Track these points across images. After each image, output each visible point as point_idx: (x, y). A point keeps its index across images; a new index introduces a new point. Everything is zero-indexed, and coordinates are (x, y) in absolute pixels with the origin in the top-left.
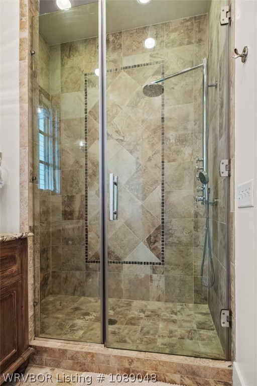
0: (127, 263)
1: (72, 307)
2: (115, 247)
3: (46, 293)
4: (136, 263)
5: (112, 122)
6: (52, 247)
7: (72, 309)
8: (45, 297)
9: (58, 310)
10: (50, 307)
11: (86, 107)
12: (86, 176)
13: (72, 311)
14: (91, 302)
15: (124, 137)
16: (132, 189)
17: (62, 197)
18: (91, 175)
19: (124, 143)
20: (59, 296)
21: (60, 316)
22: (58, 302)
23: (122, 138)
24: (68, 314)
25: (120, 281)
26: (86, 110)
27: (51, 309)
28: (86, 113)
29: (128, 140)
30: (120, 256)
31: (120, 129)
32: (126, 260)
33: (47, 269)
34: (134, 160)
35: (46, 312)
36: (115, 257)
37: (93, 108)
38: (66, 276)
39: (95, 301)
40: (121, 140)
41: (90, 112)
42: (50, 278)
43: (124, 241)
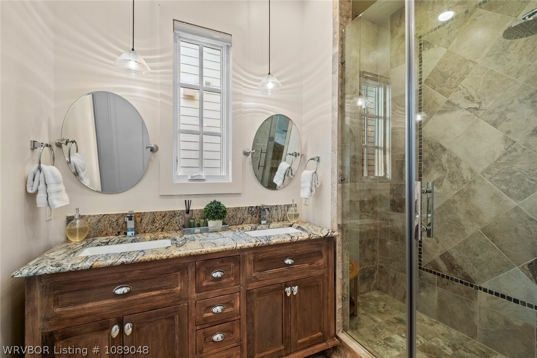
0: (485, 290)
1: (396, 316)
2: (464, 262)
3: (372, 286)
4: (503, 296)
5: (460, 86)
6: (380, 239)
7: (395, 318)
8: (370, 290)
9: (380, 312)
10: (372, 304)
11: (421, 76)
12: (420, 161)
13: (395, 321)
14: (423, 321)
15: (480, 103)
16: (496, 181)
17: (391, 185)
18: (427, 161)
19: (481, 113)
20: (386, 295)
21: (379, 320)
22: (382, 303)
23: (477, 106)
24: (389, 323)
25: (473, 313)
26: (420, 79)
27: (372, 307)
28: (420, 83)
29: (488, 106)
30: (472, 277)
31: (473, 93)
32: (483, 285)
33: (373, 261)
34: (501, 135)
35: (366, 308)
36: (463, 274)
37: (430, 75)
38: (395, 276)
39: (430, 322)
40: (476, 108)
41: (426, 80)
42: (377, 272)
43: (480, 257)
